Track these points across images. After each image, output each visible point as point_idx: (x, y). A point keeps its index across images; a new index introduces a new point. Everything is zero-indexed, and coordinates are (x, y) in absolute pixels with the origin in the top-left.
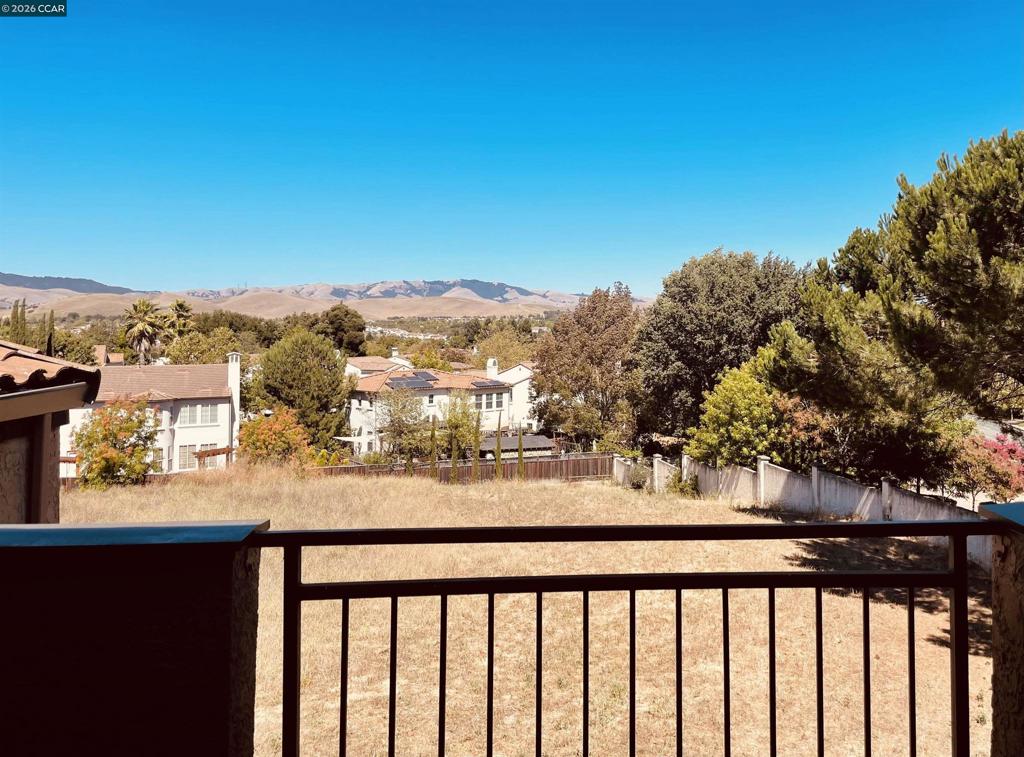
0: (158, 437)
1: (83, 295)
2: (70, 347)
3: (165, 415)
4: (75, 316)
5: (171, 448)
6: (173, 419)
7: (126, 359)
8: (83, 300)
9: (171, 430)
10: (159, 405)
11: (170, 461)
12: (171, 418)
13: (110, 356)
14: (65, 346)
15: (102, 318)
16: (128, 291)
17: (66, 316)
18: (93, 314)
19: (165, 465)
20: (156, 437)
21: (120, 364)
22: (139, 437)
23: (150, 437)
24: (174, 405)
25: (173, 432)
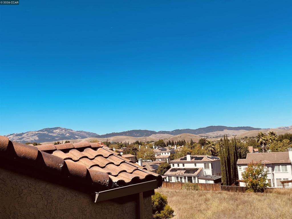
0: (268, 175)
1: (248, 131)
2: (241, 147)
3: (270, 169)
4: (246, 137)
5: (273, 179)
6: (273, 170)
7: (259, 150)
8: (248, 133)
9: (272, 173)
10: (268, 165)
11: (274, 184)
12: (272, 169)
13: (255, 149)
14: (240, 147)
15: (254, 138)
16: (260, 129)
17: (244, 137)
18: (251, 137)
19: (272, 185)
20: (267, 175)
21: (257, 152)
22: (262, 175)
23: (265, 175)
24: (273, 166)
25: (273, 174)
